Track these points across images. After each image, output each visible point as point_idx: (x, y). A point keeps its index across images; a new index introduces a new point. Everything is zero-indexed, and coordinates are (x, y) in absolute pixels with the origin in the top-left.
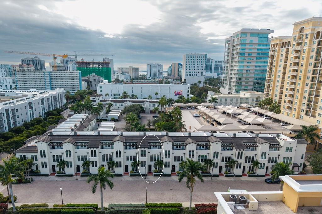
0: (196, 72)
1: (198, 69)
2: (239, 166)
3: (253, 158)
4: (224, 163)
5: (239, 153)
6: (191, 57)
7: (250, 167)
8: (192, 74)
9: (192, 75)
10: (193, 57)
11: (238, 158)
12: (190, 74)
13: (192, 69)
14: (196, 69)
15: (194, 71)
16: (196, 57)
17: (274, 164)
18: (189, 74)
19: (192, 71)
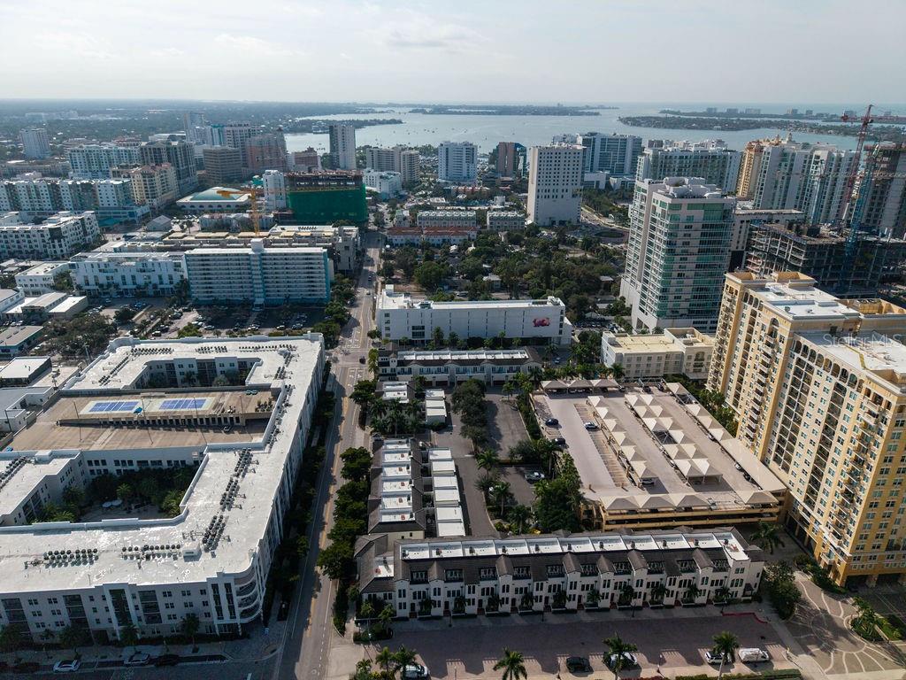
0: (560, 191)
1: (566, 182)
2: (670, 594)
3: (690, 581)
4: (650, 589)
5: (671, 579)
6: (549, 155)
7: (685, 593)
8: (551, 194)
9: (551, 197)
10: (554, 155)
11: (670, 585)
12: (547, 194)
13: (552, 183)
14: (560, 182)
15: (556, 187)
16: (563, 155)
17: (719, 587)
18: (544, 194)
19: (551, 188)
